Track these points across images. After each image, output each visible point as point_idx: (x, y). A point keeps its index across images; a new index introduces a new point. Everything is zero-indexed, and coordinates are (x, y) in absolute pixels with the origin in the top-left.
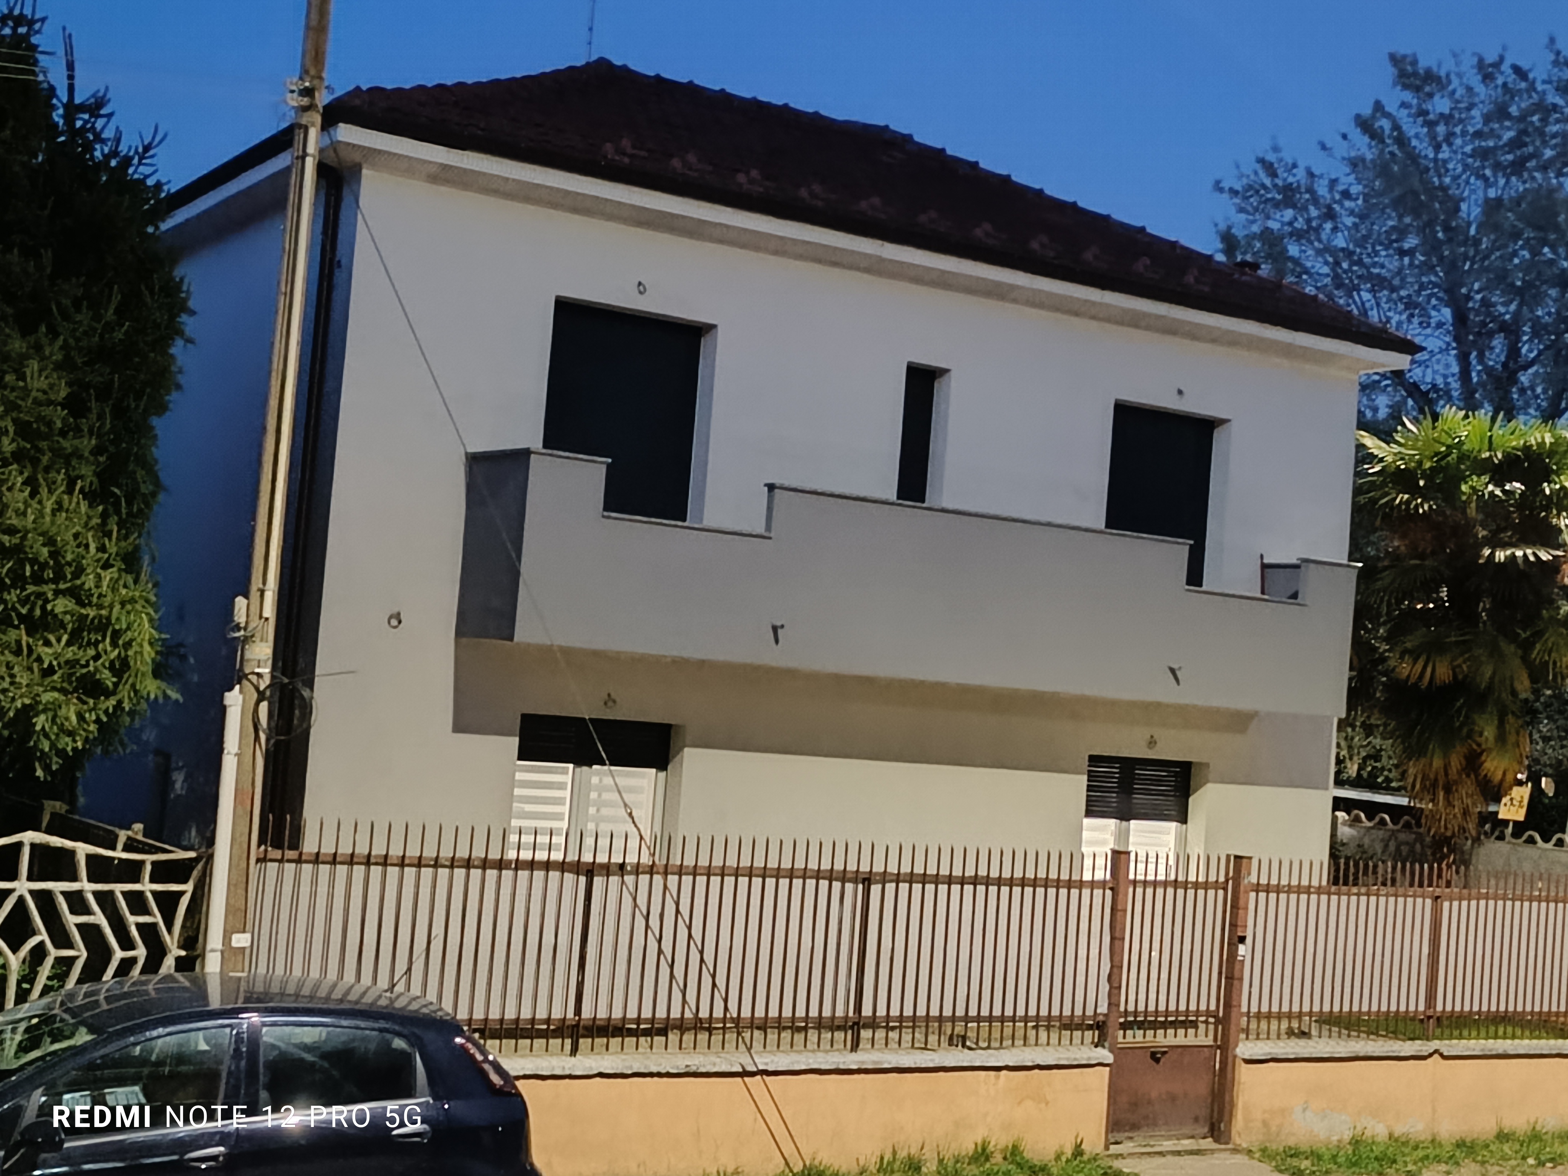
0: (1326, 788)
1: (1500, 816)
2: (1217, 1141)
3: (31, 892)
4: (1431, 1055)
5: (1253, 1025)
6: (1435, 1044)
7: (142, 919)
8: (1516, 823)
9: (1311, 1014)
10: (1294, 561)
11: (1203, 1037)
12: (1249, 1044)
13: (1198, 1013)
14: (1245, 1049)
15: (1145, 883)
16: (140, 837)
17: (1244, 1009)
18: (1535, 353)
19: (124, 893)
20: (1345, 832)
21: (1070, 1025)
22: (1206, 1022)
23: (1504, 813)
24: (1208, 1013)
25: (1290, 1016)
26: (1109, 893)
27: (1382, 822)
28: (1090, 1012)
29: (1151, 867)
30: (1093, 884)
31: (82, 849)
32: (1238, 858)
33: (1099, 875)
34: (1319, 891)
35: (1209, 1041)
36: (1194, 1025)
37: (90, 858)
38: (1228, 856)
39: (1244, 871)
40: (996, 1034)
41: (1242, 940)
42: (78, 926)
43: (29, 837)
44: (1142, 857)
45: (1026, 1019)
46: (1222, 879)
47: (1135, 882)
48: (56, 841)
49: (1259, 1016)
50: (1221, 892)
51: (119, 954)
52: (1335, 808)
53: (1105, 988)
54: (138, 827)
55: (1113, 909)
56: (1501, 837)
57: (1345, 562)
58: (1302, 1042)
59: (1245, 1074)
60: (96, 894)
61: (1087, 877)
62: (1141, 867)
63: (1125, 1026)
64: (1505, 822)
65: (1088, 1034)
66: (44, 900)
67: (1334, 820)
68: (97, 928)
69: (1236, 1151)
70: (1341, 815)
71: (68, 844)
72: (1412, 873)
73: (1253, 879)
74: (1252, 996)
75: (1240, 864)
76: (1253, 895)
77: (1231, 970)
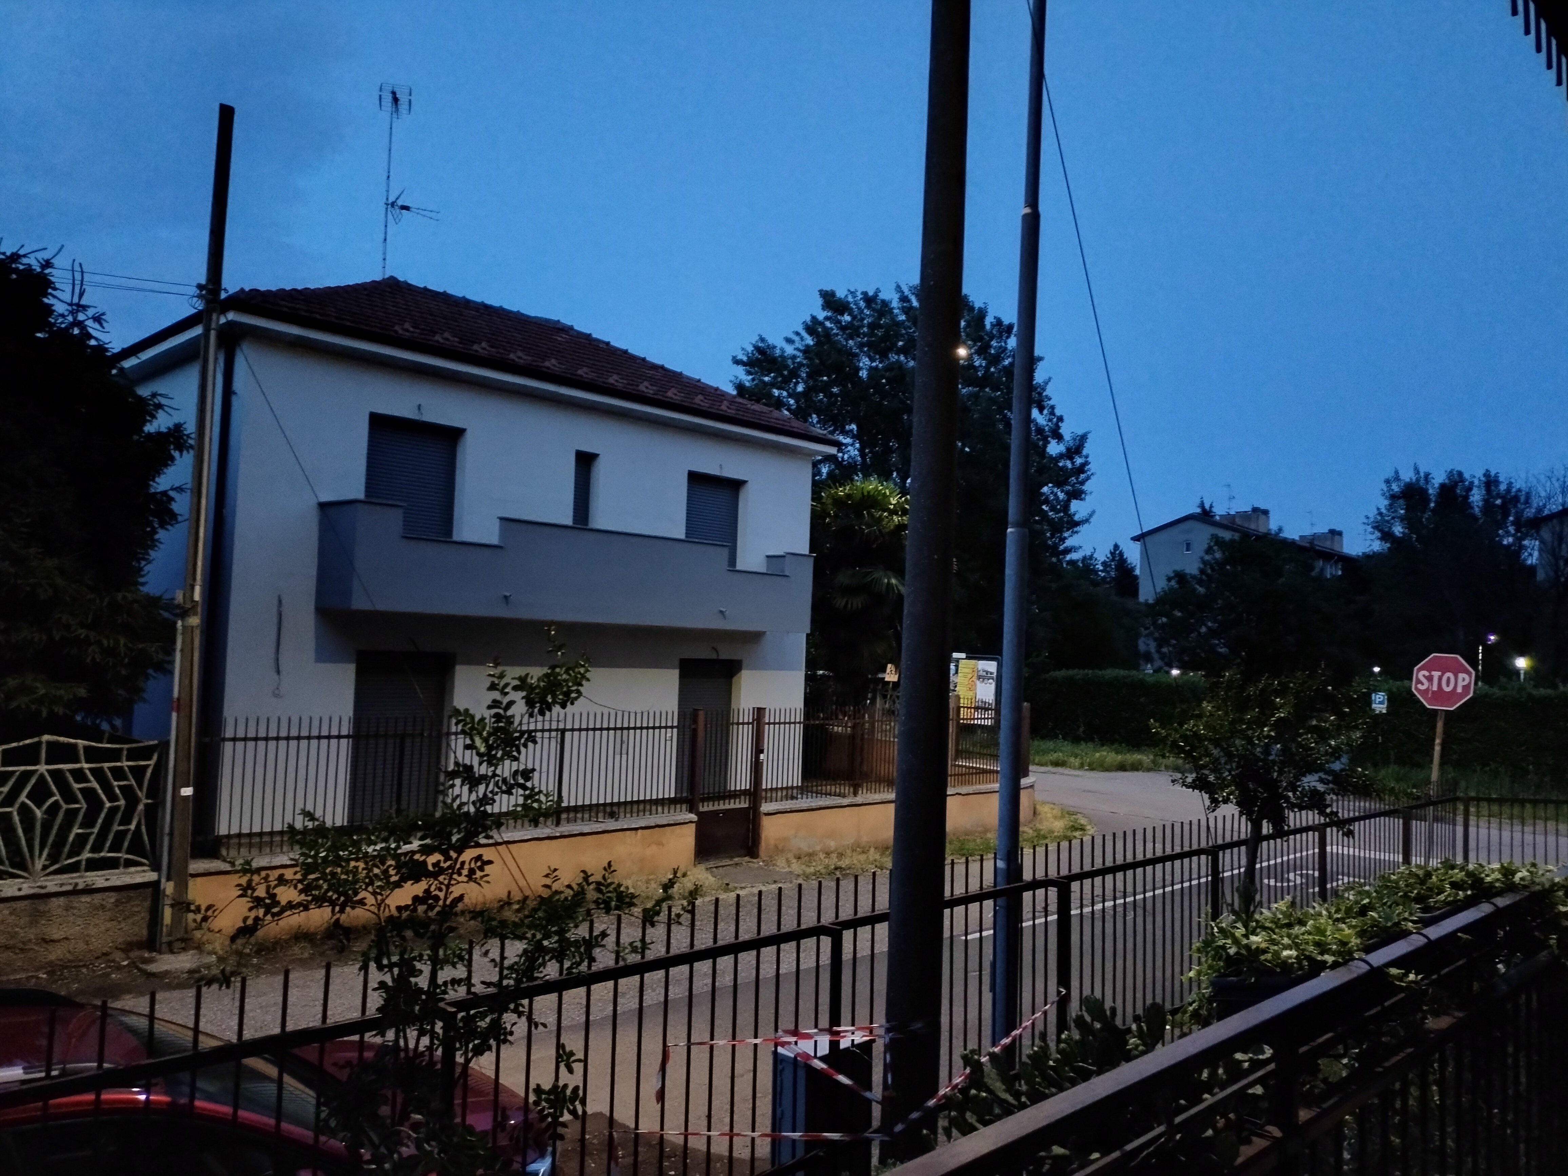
0: (801, 670)
1: (885, 679)
2: (752, 857)
3: (48, 771)
5: (769, 796)
7: (122, 783)
8: (894, 682)
9: (797, 787)
10: (782, 553)
12: (767, 805)
13: (740, 791)
14: (765, 807)
19: (109, 768)
21: (674, 802)
22: (745, 796)
23: (888, 678)
24: (746, 791)
25: (787, 789)
31: (81, 743)
32: (759, 709)
36: (739, 797)
38: (754, 708)
39: (762, 715)
40: (635, 809)
41: (762, 752)
42: (80, 789)
43: (46, 738)
45: (650, 801)
46: (751, 721)
48: (63, 740)
49: (772, 790)
50: (750, 727)
51: (108, 805)
57: (807, 553)
58: (794, 802)
60: (90, 769)
66: (57, 775)
68: (93, 790)
69: (761, 861)
71: (72, 740)
72: (846, 712)
73: (767, 719)
74: (766, 781)
75: (760, 712)
76: (767, 728)
77: (757, 767)
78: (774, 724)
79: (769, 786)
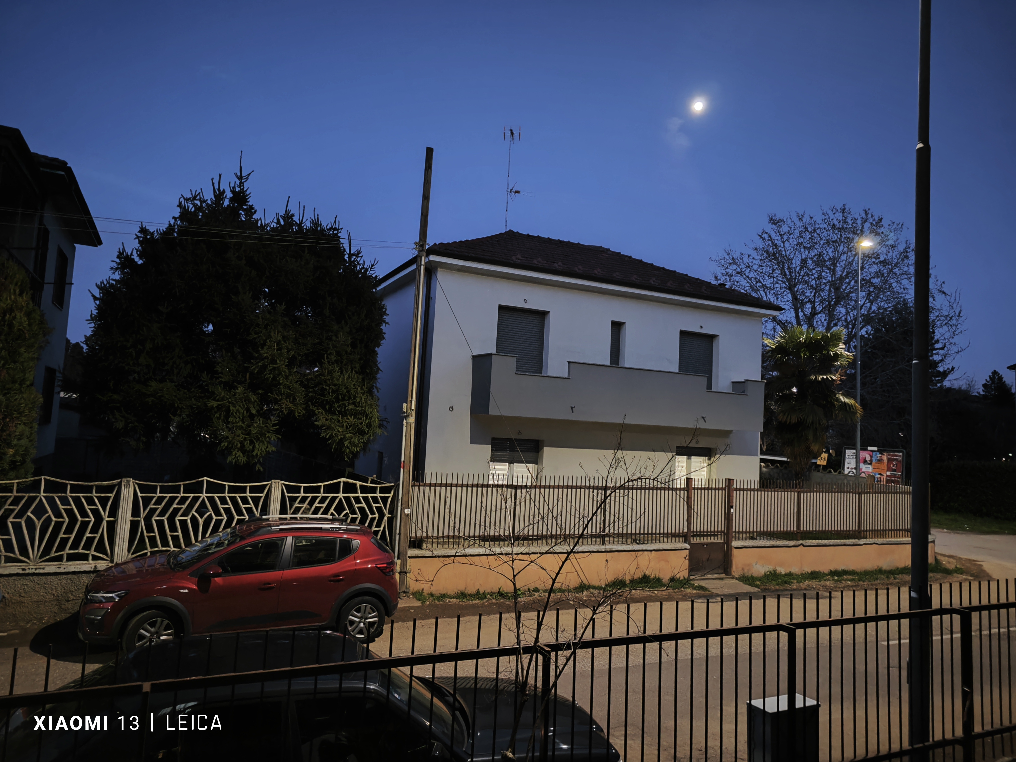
0: (757, 455)
1: (818, 463)
2: (726, 574)
3: (344, 497)
4: (799, 545)
5: (737, 535)
6: (801, 542)
7: (377, 505)
8: (823, 466)
9: (757, 531)
10: (742, 380)
11: (719, 540)
12: (736, 542)
13: (718, 532)
14: (735, 544)
15: (698, 489)
16: (375, 479)
17: (734, 530)
18: (821, 308)
19: (371, 497)
20: (764, 469)
21: (675, 535)
22: (721, 534)
23: (819, 462)
24: (721, 532)
25: (750, 532)
26: (686, 492)
27: (777, 466)
28: (681, 531)
29: (700, 483)
30: (680, 489)
31: (358, 483)
32: (729, 480)
33: (683, 486)
34: (758, 490)
35: (722, 541)
37: (360, 486)
38: (726, 479)
39: (731, 484)
40: (650, 539)
41: (732, 507)
42: (358, 507)
43: (342, 480)
44: (696, 480)
45: (660, 534)
46: (724, 486)
47: (694, 489)
48: (350, 481)
49: (739, 532)
50: (724, 491)
51: (370, 516)
52: (761, 462)
53: (686, 523)
54: (375, 476)
55: (687, 497)
56: (819, 471)
57: (760, 380)
58: (754, 541)
59: (735, 552)
61: (678, 486)
62: (696, 483)
63: (693, 536)
64: (820, 465)
65: (681, 539)
66: (347, 499)
67: (761, 466)
68: (363, 508)
69: (733, 578)
70: (762, 464)
71: (354, 482)
72: (790, 484)
73: (735, 486)
74: (736, 526)
75: (730, 481)
76: (735, 492)
77: (728, 517)
78: (740, 490)
79: (737, 530)
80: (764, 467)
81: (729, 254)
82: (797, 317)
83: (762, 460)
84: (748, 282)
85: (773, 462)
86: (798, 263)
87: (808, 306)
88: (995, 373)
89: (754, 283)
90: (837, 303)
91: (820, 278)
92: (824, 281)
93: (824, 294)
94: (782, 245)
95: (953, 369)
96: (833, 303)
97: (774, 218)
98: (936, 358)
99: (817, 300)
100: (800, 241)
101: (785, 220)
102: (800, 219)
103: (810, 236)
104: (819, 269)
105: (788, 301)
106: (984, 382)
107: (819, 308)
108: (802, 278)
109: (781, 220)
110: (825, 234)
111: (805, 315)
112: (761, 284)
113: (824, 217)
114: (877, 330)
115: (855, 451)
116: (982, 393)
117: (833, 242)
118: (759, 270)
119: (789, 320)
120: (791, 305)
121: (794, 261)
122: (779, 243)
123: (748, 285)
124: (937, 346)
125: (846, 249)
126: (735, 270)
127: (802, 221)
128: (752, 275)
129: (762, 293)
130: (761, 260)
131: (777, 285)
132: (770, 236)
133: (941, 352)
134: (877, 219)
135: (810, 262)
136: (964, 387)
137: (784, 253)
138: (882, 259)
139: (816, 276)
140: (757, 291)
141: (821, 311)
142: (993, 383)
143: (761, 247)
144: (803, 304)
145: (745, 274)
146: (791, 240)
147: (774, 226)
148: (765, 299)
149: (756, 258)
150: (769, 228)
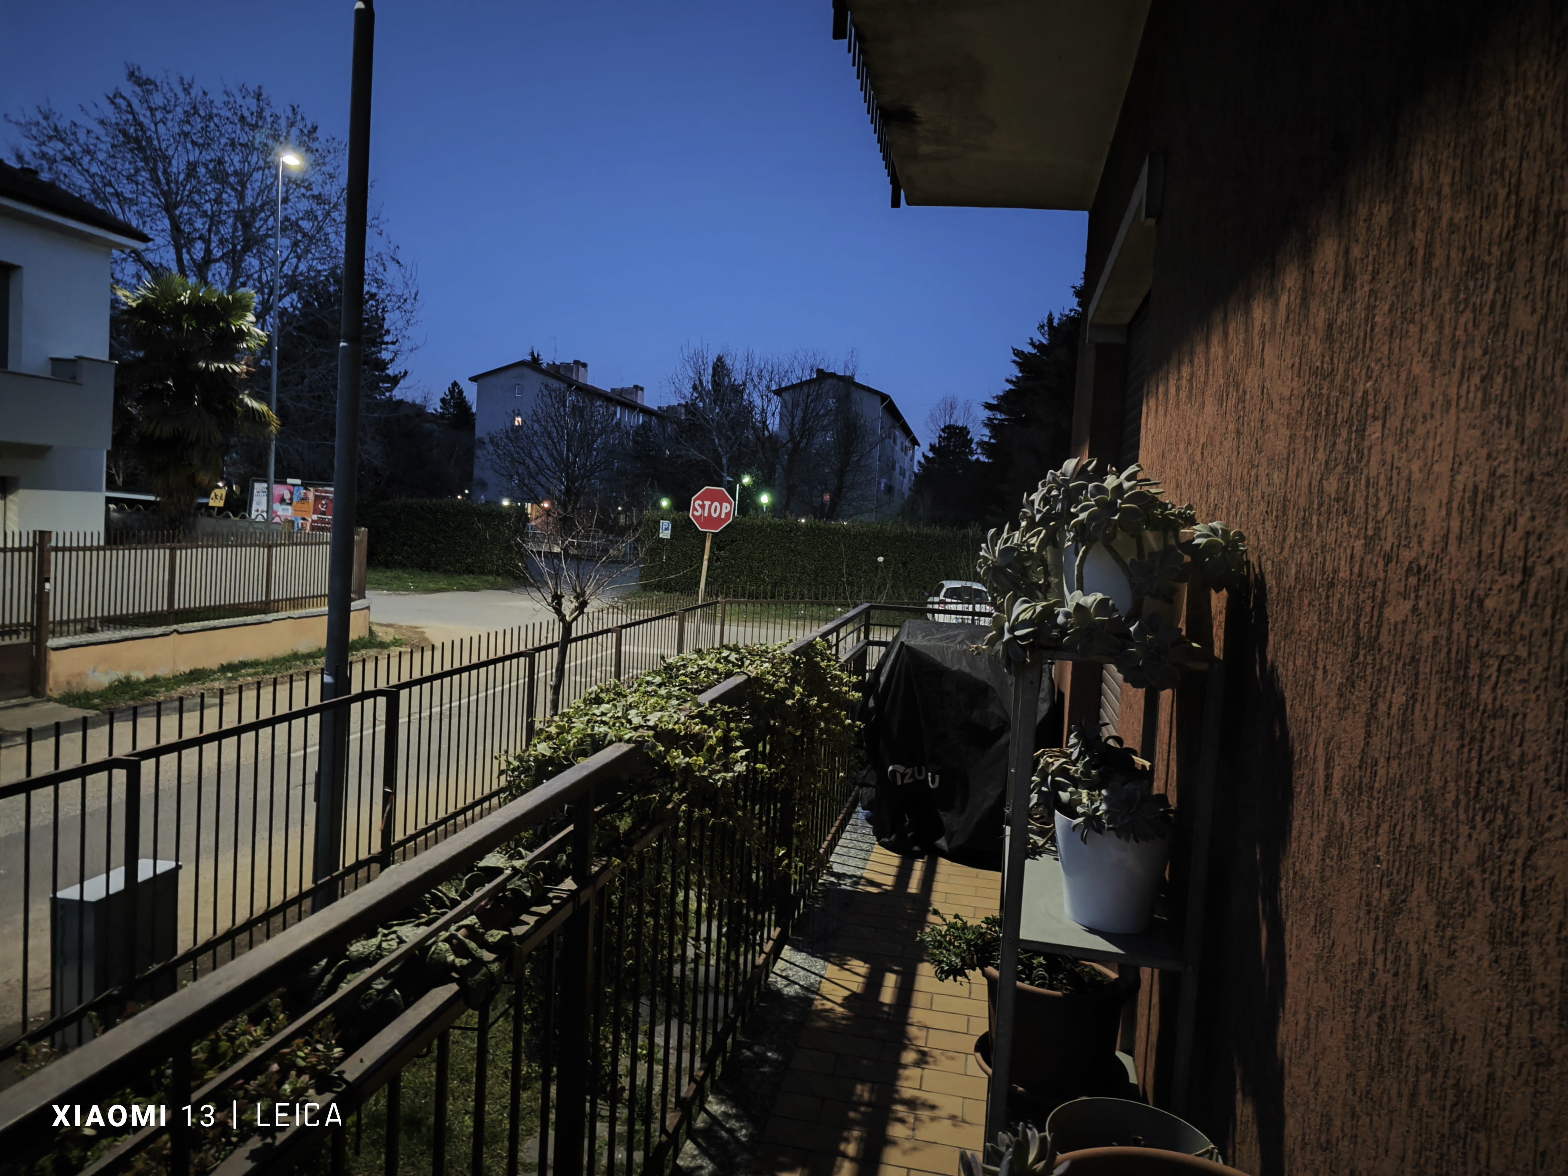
4: (172, 633)
5: (58, 629)
6: (175, 627)
10: (72, 357)
11: (23, 639)
12: (56, 640)
14: (52, 642)
17: (51, 619)
18: (221, 253)
20: (114, 515)
22: (25, 630)
23: (212, 503)
24: (26, 624)
25: (82, 621)
27: (139, 509)
32: (42, 533)
34: (98, 549)
35: (28, 639)
36: (17, 633)
38: (35, 532)
49: (61, 622)
52: (107, 503)
56: (210, 516)
58: (92, 634)
59: (53, 656)
67: (107, 510)
70: (112, 506)
72: (157, 536)
73: (53, 544)
74: (54, 613)
75: (43, 536)
76: (53, 554)
77: (41, 600)
78: (64, 549)
79: (58, 618)
80: (114, 511)
81: (46, 118)
82: (180, 260)
83: (109, 500)
84: (87, 181)
85: (131, 503)
86: (183, 167)
87: (199, 245)
88: (455, 384)
89: (100, 185)
90: (246, 248)
91: (218, 201)
92: (225, 208)
93: (226, 231)
94: (153, 128)
95: (406, 373)
96: (239, 247)
97: (137, 73)
98: (385, 355)
99: (215, 239)
100: (185, 129)
101: (159, 84)
102: (185, 89)
103: (203, 125)
104: (218, 186)
105: (163, 230)
106: (443, 395)
107: (217, 253)
108: (188, 196)
109: (148, 81)
110: (229, 128)
111: (192, 258)
112: (112, 190)
113: (226, 99)
114: (307, 304)
115: (266, 485)
116: (439, 410)
117: (241, 145)
118: (109, 162)
119: (165, 264)
120: (169, 239)
121: (174, 162)
122: (147, 122)
123: (87, 186)
124: (387, 339)
125: (261, 163)
126: (61, 152)
127: (189, 93)
128: (94, 169)
129: (116, 206)
130: (113, 146)
131: (144, 199)
132: (129, 105)
133: (391, 347)
134: (309, 126)
135: (202, 170)
136: (418, 401)
137: (155, 142)
138: (316, 192)
139: (213, 196)
140: (105, 200)
141: (222, 258)
142: (452, 397)
143: (114, 121)
144: (190, 241)
145: (80, 164)
146: (169, 124)
147: (138, 89)
148: (121, 217)
149: (104, 139)
150: (128, 89)
